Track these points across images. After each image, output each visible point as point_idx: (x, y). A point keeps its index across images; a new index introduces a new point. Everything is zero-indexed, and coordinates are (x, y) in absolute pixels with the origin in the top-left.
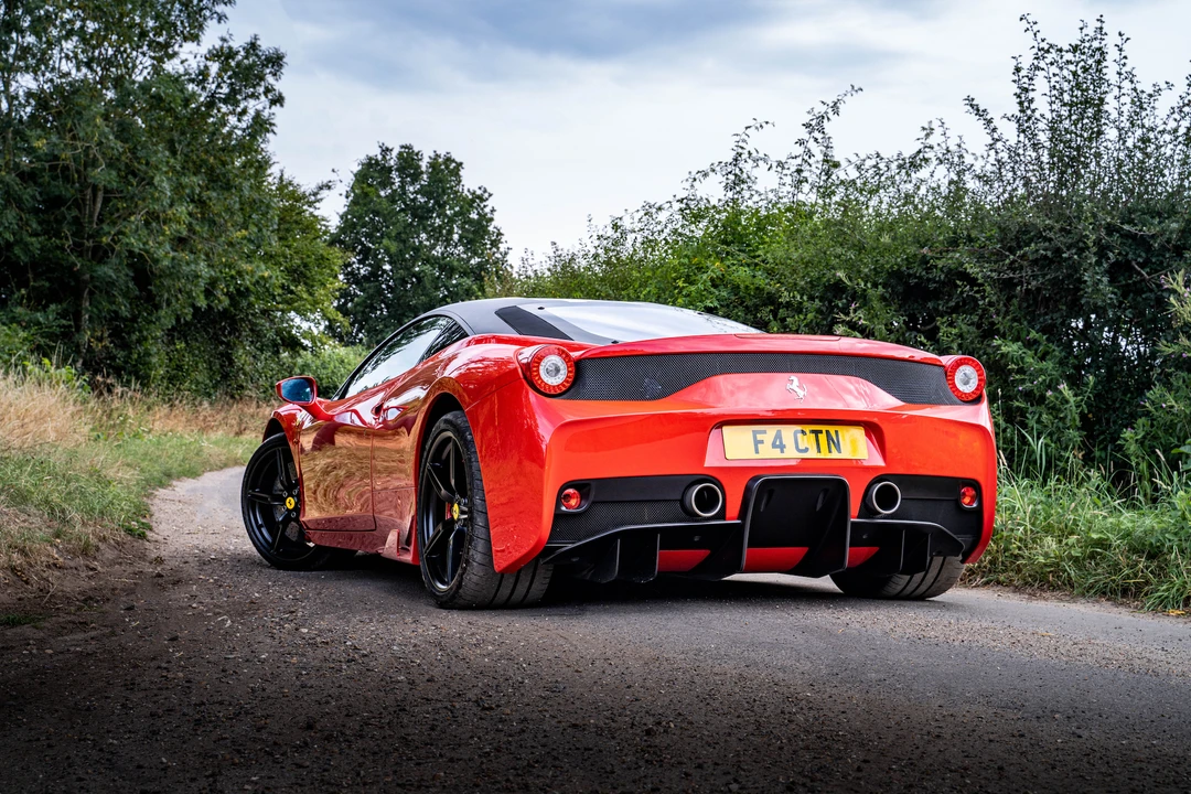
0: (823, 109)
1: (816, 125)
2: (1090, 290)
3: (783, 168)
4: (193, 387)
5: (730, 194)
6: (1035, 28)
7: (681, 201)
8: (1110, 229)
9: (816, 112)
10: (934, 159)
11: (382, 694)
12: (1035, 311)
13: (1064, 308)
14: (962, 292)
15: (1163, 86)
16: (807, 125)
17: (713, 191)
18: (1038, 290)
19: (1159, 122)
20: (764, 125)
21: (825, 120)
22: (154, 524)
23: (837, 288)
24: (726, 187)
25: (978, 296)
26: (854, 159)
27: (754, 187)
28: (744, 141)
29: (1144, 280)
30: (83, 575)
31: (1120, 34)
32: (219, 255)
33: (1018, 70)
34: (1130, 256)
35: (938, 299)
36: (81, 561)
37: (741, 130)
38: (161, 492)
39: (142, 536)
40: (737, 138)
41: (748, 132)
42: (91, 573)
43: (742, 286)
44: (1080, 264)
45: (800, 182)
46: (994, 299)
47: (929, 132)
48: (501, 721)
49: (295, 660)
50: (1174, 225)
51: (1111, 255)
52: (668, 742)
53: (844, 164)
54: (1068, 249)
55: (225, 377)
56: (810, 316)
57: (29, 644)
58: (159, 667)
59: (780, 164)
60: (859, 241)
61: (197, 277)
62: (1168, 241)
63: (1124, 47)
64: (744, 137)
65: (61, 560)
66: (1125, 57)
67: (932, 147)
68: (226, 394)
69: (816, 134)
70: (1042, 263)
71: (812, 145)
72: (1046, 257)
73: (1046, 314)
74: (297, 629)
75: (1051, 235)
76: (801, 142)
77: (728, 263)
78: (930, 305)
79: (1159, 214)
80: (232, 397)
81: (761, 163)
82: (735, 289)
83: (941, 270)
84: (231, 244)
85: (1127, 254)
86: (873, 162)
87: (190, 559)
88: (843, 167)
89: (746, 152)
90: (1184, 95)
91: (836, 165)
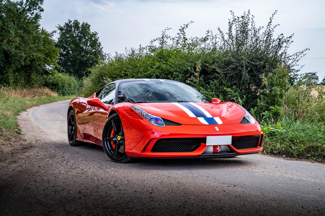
0: (184, 26)
1: (182, 30)
2: (244, 76)
3: (174, 40)
4: (20, 84)
5: (161, 46)
6: (233, 14)
7: (149, 47)
8: (248, 63)
9: (182, 27)
10: (209, 39)
11: (92, 183)
12: (232, 79)
13: (238, 79)
14: (216, 76)
15: (262, 27)
16: (180, 30)
17: (157, 44)
18: (232, 75)
19: (260, 36)
20: (169, 29)
21: (184, 29)
22: (21, 129)
23: (187, 72)
24: (160, 44)
25: (219, 76)
26: (191, 38)
27: (167, 44)
28: (164, 33)
29: (256, 74)
30: (9, 146)
31: (252, 16)
32: (27, 51)
33: (229, 23)
34: (253, 68)
35: (210, 75)
36: (8, 142)
37: (164, 30)
38: (18, 117)
39: (20, 133)
40: (163, 32)
41: (166, 30)
42: (11, 145)
43: (164, 69)
44: (242, 70)
45: (178, 43)
46: (223, 76)
47: (208, 32)
48: (120, 190)
49: (70, 173)
50: (262, 63)
51: (249, 68)
52: (155, 195)
53: (188, 39)
54: (239, 66)
55: (29, 81)
56: (180, 77)
57: (4, 168)
58: (39, 176)
59: (173, 39)
60: (192, 61)
61: (22, 57)
62: (261, 65)
63: (253, 19)
64: (164, 32)
65: (4, 143)
66: (253, 21)
67: (209, 36)
68: (29, 86)
69: (182, 32)
70: (233, 69)
71: (181, 34)
72: (234, 68)
73: (234, 80)
74: (67, 164)
75: (235, 63)
76: (178, 34)
77: (160, 63)
78: (208, 76)
79: (259, 59)
80: (31, 87)
81: (168, 38)
82: (162, 69)
83: (211, 68)
84: (30, 48)
85: (252, 68)
86: (195, 39)
87: (33, 140)
88: (188, 40)
89: (165, 35)
90: (266, 30)
91: (187, 39)
